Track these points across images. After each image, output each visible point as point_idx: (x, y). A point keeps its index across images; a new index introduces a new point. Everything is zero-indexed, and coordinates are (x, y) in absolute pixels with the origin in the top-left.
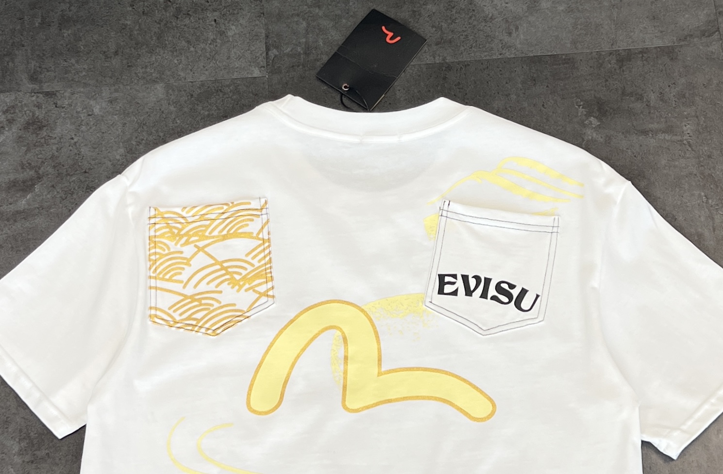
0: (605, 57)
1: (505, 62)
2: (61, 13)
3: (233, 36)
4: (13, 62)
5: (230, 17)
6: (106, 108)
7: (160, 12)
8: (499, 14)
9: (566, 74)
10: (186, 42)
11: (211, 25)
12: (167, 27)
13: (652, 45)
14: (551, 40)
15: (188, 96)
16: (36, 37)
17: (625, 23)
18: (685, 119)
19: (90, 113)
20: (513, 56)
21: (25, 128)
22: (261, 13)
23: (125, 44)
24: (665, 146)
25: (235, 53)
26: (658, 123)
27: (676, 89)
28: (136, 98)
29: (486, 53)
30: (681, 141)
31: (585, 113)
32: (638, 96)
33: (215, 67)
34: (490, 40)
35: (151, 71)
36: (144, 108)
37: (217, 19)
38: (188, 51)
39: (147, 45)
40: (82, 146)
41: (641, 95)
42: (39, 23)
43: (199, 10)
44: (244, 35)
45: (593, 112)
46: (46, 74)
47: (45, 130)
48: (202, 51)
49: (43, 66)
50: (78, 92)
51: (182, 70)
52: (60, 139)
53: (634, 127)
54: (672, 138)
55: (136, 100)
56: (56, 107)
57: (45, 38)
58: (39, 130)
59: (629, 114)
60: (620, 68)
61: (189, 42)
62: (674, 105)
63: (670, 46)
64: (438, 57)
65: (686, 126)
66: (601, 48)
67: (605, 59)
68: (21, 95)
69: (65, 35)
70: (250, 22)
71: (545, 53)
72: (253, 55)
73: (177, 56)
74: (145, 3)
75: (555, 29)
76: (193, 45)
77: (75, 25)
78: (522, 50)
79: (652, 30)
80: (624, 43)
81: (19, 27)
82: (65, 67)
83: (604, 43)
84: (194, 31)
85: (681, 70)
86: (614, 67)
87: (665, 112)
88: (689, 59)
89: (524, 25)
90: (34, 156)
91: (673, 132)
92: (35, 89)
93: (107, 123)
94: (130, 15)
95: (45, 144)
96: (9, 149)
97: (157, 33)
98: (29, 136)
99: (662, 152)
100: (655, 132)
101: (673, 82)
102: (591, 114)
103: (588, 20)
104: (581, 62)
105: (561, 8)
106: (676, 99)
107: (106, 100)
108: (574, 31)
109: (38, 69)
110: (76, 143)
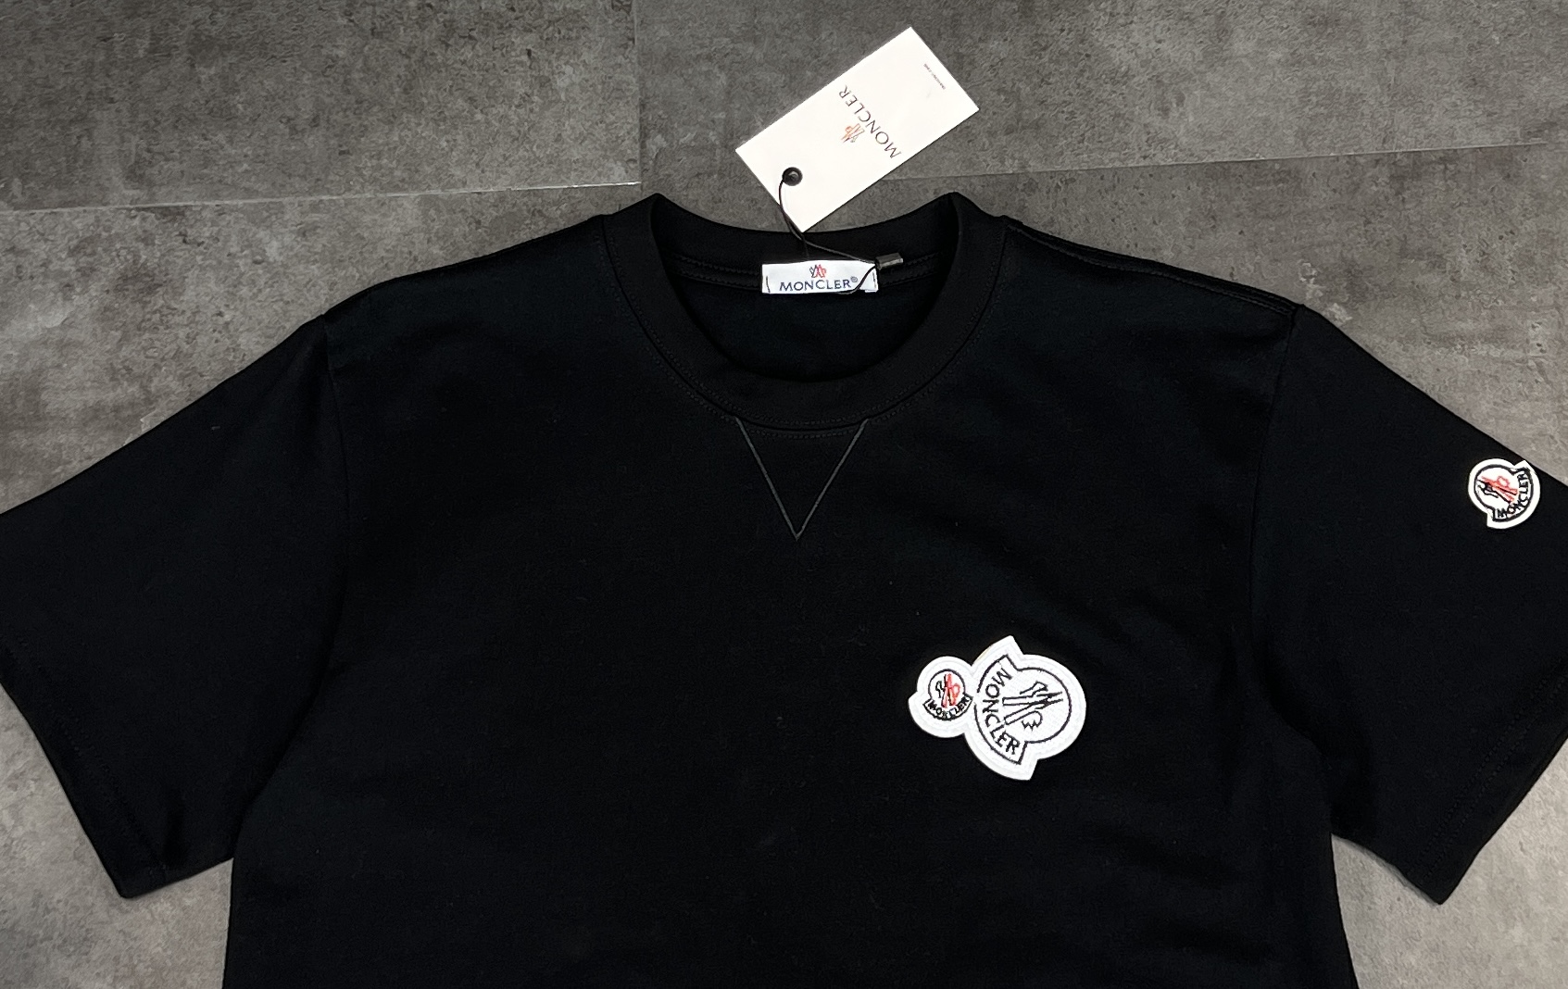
0: (1365, 170)
1: (1151, 175)
2: (193, 27)
3: (567, 90)
4: (90, 138)
5: (561, 46)
6: (292, 249)
7: (409, 30)
8: (1142, 66)
9: (1281, 206)
10: (466, 101)
11: (521, 63)
12: (424, 66)
13: (1469, 144)
14: (1253, 126)
15: (470, 224)
16: (141, 82)
17: (1413, 92)
18: (1534, 313)
19: (259, 258)
20: (1170, 161)
21: (116, 290)
22: (629, 39)
23: (334, 103)
24: (1489, 373)
25: (573, 128)
26: (1475, 320)
27: (1516, 244)
28: (359, 227)
29: (1113, 155)
30: (1523, 361)
31: (1321, 294)
32: (1433, 260)
33: (529, 158)
34: (1121, 125)
35: (390, 165)
36: (375, 248)
37: (533, 50)
38: (469, 121)
39: (382, 106)
40: (241, 332)
41: (1440, 256)
42: (146, 50)
43: (492, 26)
44: (591, 86)
45: (1337, 292)
46: (162, 166)
47: (161, 293)
48: (500, 122)
49: (155, 149)
50: (232, 211)
51: (458, 163)
52: (194, 314)
53: (1425, 327)
54: (1505, 354)
55: (359, 231)
56: (184, 241)
57: (158, 84)
58: (148, 293)
59: (1415, 299)
60: (1398, 193)
61: (472, 100)
62: (1510, 281)
63: (1505, 147)
64: (1010, 161)
65: (1533, 327)
66: (1361, 148)
67: (1365, 173)
68: (108, 213)
69: (203, 77)
70: (605, 57)
71: (1240, 157)
72: (611, 134)
73: (446, 133)
74: (377, 8)
75: (1262, 102)
76: (480, 108)
77: (224, 56)
78: (1190, 150)
79: (1470, 110)
80: (1409, 139)
81: (102, 58)
82: (204, 150)
83: (1366, 135)
84: (483, 75)
85: (1527, 201)
86: (1383, 192)
87: (1491, 295)
88: (1543, 177)
89: (1196, 92)
90: (138, 352)
91: (1507, 341)
92: (138, 199)
93: (295, 282)
94: (344, 36)
95: (162, 324)
96: (82, 335)
97: (403, 78)
98: (127, 307)
99: (1483, 384)
100: (1469, 340)
101: (1510, 228)
102: (1332, 297)
103: (1333, 83)
104: (1315, 181)
105: (1275, 55)
106: (1516, 269)
107: (294, 228)
108: (1304, 107)
109: (146, 155)
110: (227, 324)
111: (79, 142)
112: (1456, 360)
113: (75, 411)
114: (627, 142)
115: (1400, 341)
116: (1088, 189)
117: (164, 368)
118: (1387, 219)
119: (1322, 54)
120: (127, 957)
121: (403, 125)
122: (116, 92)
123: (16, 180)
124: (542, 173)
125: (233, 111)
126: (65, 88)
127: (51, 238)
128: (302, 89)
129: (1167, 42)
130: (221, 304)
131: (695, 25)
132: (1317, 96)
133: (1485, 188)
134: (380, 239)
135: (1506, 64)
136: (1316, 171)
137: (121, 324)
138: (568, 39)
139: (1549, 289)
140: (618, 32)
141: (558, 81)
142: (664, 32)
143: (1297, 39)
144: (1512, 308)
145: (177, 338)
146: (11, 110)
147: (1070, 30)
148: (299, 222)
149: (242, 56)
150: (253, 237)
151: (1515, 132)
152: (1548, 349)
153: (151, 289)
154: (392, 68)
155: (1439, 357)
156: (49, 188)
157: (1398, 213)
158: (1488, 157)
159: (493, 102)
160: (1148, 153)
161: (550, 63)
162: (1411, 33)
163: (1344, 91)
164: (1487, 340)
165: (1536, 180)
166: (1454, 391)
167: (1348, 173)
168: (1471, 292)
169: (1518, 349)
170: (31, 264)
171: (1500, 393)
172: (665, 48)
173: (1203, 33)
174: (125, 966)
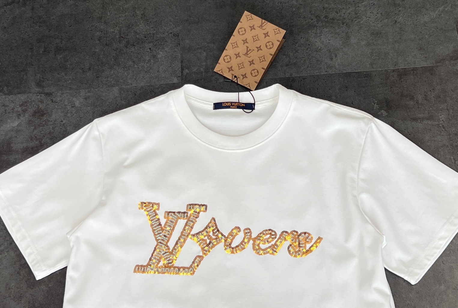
111: (23, 76)
112: (419, 125)
113: (20, 149)
114: (178, 72)
115: (402, 120)
116: (310, 81)
117: (46, 136)
118: (397, 87)
119: (376, 42)
120: (32, 302)
121: (114, 69)
122: (34, 63)
123: (5, 87)
124: (154, 81)
125: (67, 67)
126: (20, 62)
127: (15, 102)
128: (86, 60)
129: (332, 40)
130: (62, 119)
131: (197, 39)
132: (375, 53)
133: (425, 77)
134: (108, 99)
135: (430, 43)
136: (376, 74)
137: (34, 125)
138: (161, 45)
139: (445, 105)
140: (175, 42)
141: (158, 56)
142: (188, 42)
143: (369, 38)
144: (434, 110)
145: (50, 128)
146: (4, 68)
147: (304, 38)
148: (84, 95)
149: (70, 52)
150: (72, 100)
151: (433, 62)
152: (445, 121)
153: (43, 115)
154: (111, 54)
155: (414, 124)
156: (15, 89)
157: (400, 85)
158: (425, 69)
159: (140, 62)
160: (327, 70)
161: (156, 51)
162: (402, 36)
163: (383, 52)
164: (427, 119)
165: (440, 75)
166: (418, 134)
167: (385, 74)
168: (422, 106)
169: (436, 122)
170: (9, 109)
171: (432, 134)
172: (188, 46)
173: (342, 37)
174: (32, 304)
